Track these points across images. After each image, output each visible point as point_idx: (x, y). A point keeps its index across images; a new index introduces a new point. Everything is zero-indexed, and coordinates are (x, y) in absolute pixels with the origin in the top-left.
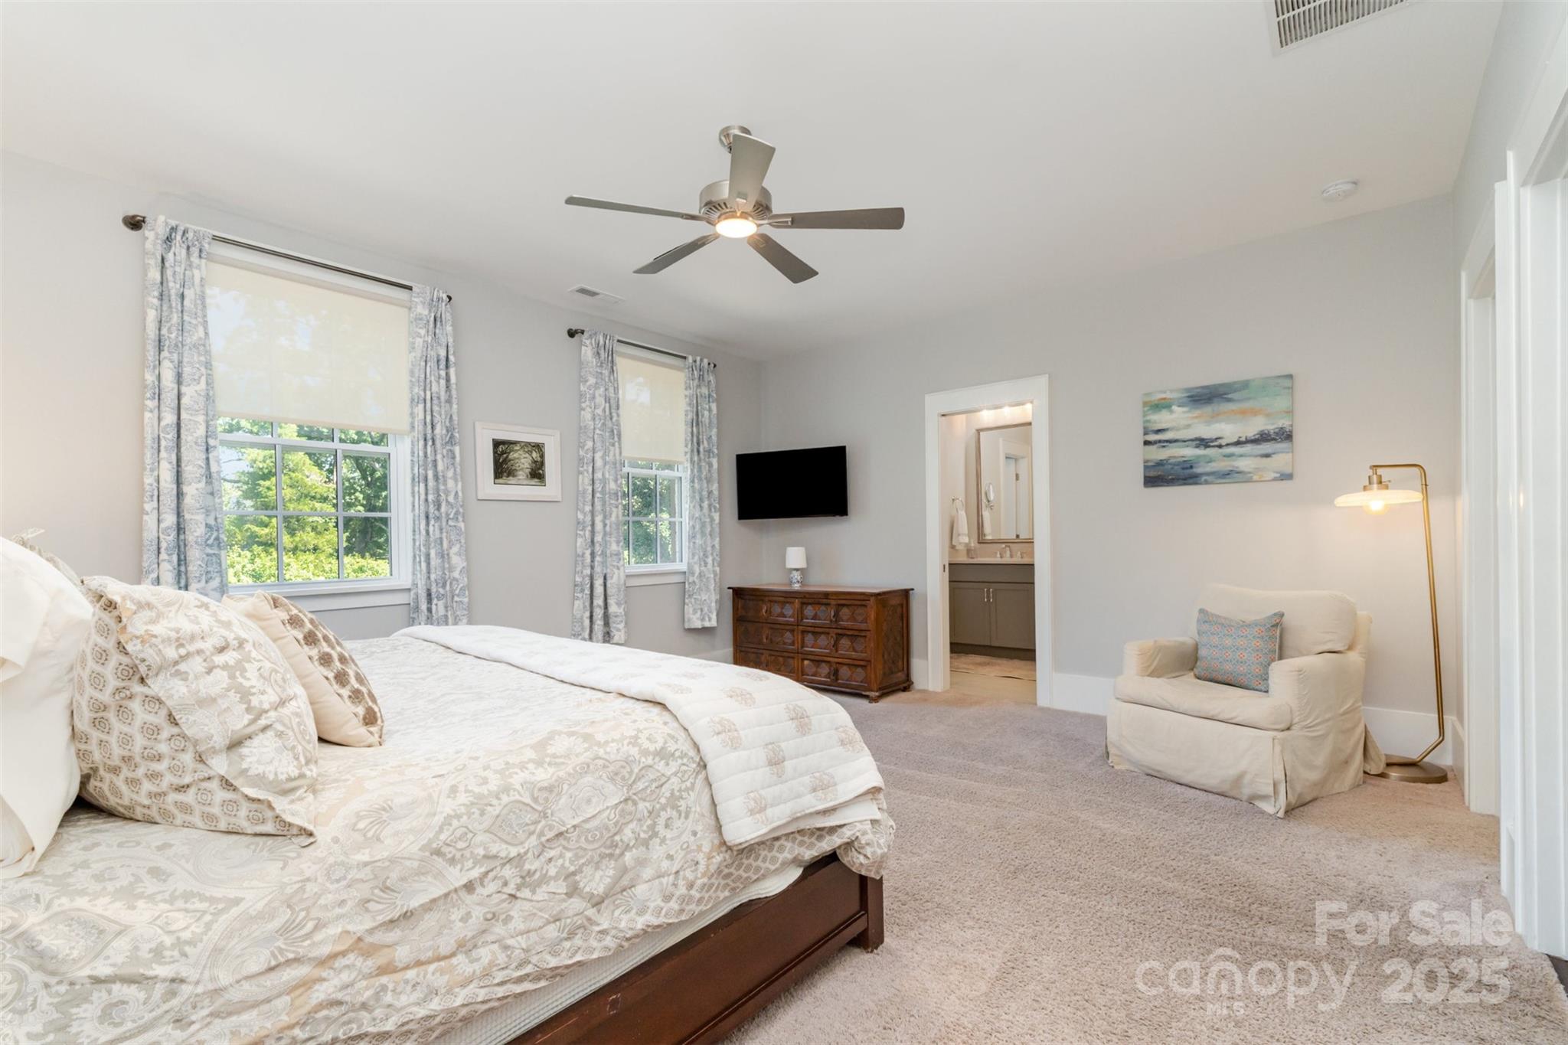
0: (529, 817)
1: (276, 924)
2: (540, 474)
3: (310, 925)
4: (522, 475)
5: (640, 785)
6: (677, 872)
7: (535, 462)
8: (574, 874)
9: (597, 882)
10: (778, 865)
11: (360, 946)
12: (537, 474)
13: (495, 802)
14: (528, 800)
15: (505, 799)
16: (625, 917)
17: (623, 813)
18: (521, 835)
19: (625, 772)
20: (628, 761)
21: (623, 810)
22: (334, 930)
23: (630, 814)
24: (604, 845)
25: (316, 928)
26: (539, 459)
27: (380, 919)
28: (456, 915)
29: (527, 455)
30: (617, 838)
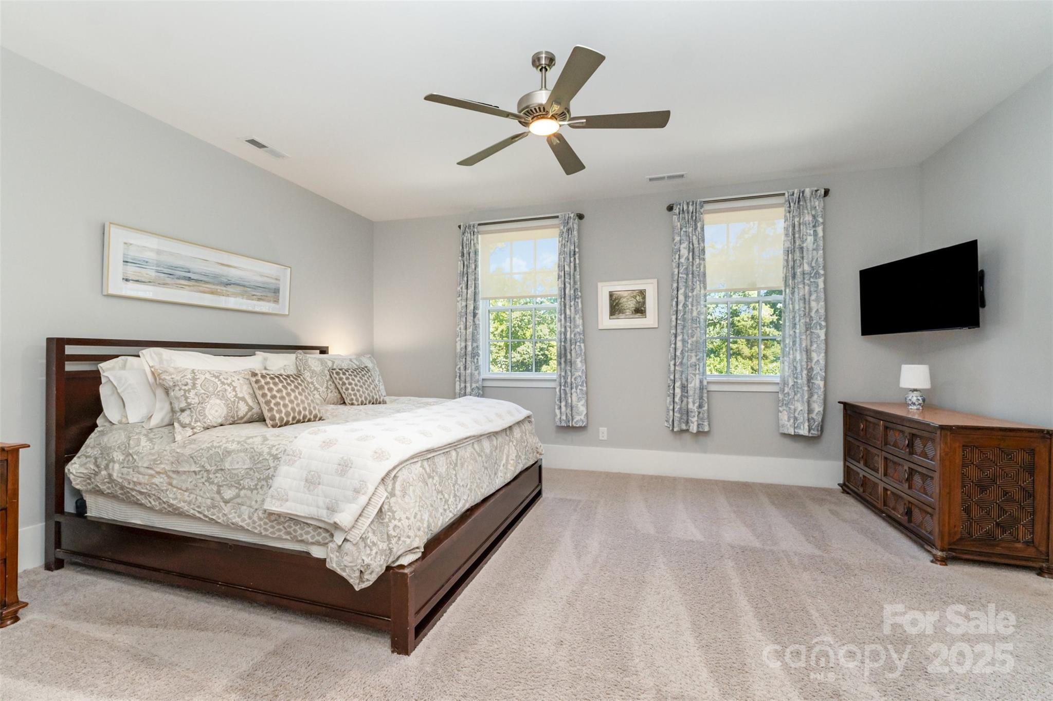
0: (218, 459)
1: (153, 458)
2: (642, 310)
3: (159, 462)
4: (628, 312)
5: (259, 466)
6: (256, 509)
7: (638, 302)
8: (220, 486)
9: (228, 494)
10: (313, 541)
11: (165, 473)
12: (640, 310)
13: (214, 449)
14: (221, 453)
15: (217, 450)
16: (234, 514)
17: (247, 473)
18: (213, 464)
19: (256, 458)
20: (260, 454)
21: (247, 472)
22: (163, 466)
23: (250, 475)
24: (235, 481)
25: (160, 463)
26: (641, 300)
27: (173, 469)
28: (190, 480)
29: (633, 299)
30: (242, 482)
